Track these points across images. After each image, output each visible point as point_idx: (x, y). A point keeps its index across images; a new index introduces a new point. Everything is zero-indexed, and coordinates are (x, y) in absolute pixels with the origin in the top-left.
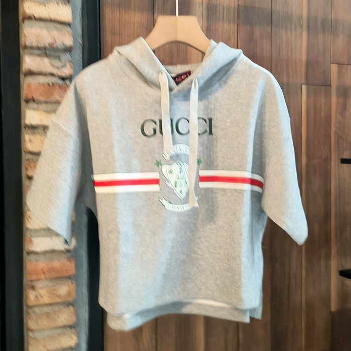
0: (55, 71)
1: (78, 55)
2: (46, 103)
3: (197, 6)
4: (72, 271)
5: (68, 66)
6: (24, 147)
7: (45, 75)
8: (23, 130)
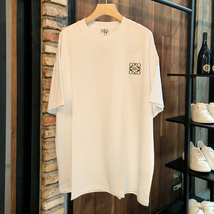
0: (59, 28)
2: (55, 42)
5: (65, 26)
6: (42, 63)
7: (54, 30)
8: (42, 55)
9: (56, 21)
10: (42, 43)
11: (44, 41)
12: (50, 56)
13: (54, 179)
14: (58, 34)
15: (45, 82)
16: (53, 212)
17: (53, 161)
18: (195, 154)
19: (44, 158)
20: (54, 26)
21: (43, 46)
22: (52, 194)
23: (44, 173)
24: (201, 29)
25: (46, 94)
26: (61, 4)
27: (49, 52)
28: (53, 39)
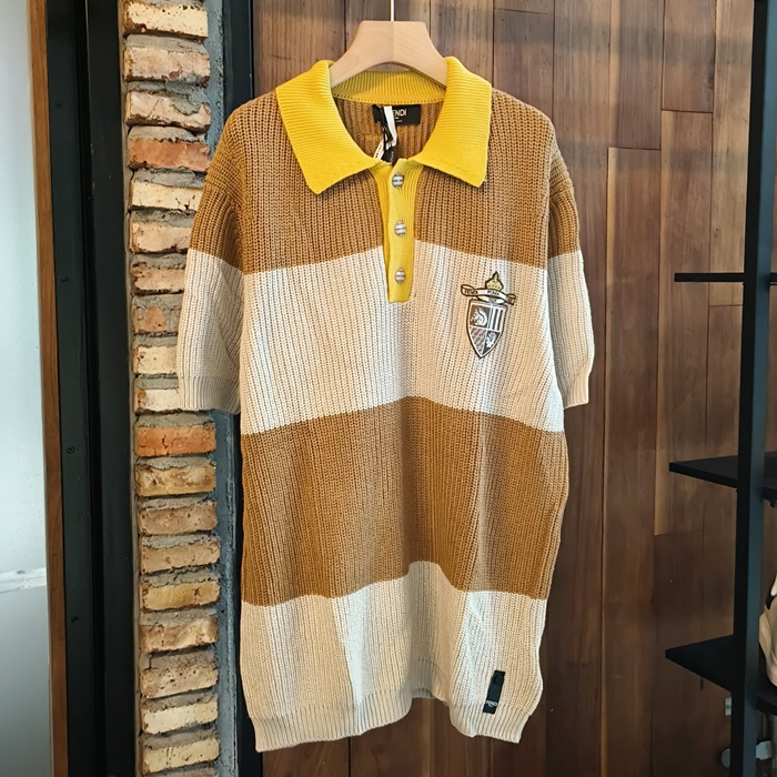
0: (180, 118)
1: (216, 92)
2: (167, 171)
3: (422, 8)
4: (212, 445)
5: (202, 110)
6: (129, 244)
7: (164, 126)
9: (169, 94)
10: (127, 174)
11: (134, 170)
12: (150, 217)
13: (175, 636)
14: (174, 140)
15: (136, 307)
16: (177, 744)
17: (173, 576)
19: (142, 563)
20: (160, 114)
21: (130, 184)
22: (170, 685)
23: (143, 611)
25: (141, 350)
26: (183, 34)
27: (147, 205)
28: (158, 158)
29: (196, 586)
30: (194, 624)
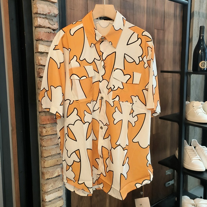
2: (48, 41)
5: (56, 24)
6: (36, 62)
7: (46, 28)
8: (35, 54)
9: (47, 19)
10: (35, 42)
11: (37, 40)
12: (43, 55)
13: (53, 174)
14: (49, 32)
15: (40, 81)
16: (53, 203)
17: (51, 157)
18: (189, 153)
19: (43, 155)
20: (45, 25)
21: (36, 45)
22: (52, 187)
23: (43, 168)
24: (197, 21)
26: (51, 1)
27: (42, 51)
28: (45, 37)
29: (57, 159)
30: (57, 170)
